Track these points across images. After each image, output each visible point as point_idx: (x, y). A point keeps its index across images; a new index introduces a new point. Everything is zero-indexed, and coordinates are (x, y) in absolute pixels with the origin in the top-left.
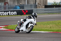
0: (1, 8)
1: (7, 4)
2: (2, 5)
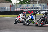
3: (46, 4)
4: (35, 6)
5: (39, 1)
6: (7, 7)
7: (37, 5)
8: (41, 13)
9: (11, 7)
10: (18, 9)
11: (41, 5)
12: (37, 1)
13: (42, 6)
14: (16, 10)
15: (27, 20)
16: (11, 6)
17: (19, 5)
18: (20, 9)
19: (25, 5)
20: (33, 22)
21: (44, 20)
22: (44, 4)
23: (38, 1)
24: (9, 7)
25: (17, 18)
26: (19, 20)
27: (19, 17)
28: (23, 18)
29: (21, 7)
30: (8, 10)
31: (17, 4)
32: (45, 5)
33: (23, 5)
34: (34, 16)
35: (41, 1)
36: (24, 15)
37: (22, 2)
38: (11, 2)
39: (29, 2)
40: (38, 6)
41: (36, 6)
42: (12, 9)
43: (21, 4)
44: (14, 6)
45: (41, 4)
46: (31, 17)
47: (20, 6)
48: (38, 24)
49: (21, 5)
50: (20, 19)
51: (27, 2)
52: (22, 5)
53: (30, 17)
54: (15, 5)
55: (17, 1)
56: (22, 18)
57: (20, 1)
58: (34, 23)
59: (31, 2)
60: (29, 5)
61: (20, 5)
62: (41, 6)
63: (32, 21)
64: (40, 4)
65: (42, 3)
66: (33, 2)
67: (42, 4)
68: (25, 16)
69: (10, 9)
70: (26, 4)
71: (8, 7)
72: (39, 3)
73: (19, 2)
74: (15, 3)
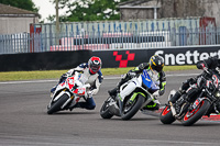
0: (189, 39)
1: (211, 25)
2: (194, 27)
3: (193, 21)
4: (145, 28)
5: (163, 9)
6: (14, 33)
7: (152, 25)
8: (173, 63)
9: (36, 36)
10: (68, 45)
11: (172, 26)
12: (153, 9)
13: (174, 29)
14: (55, 48)
15: (123, 94)
16: (35, 30)
17: (70, 27)
18: (77, 42)
19: (96, 24)
20: (152, 103)
21: (205, 95)
22: (185, 23)
23: (159, 5)
24: (26, 36)
25: (60, 87)
26: (72, 94)
27: (71, 82)
28: (89, 85)
29: (78, 33)
30: (18, 47)
31: (63, 20)
32: (188, 27)
33: (90, 25)
34: (155, 76)
35: (170, 9)
36: (92, 73)
37: (84, 10)
38: (32, 10)
39: (116, 13)
40: (156, 28)
41: (150, 28)
42: (41, 44)
43: (81, 19)
44: (48, 32)
45: (172, 22)
46: (143, 78)
47: (75, 30)
48: (174, 113)
49: (80, 25)
50: (76, 91)
51: (106, 12)
52: (85, 24)
53: (138, 82)
54: (50, 25)
55: (60, 5)
56: (85, 87)
57: (73, 8)
58: (157, 108)
59: (126, 13)
60: (117, 23)
61: (75, 25)
62: (169, 29)
63: (146, 99)
64: (166, 22)
65: (175, 15)
66: (133, 13)
67: (177, 21)
68: (97, 75)
69: (31, 42)
70: (101, 19)
71: (20, 35)
72: (161, 16)
73: (70, 13)
74: (50, 18)
